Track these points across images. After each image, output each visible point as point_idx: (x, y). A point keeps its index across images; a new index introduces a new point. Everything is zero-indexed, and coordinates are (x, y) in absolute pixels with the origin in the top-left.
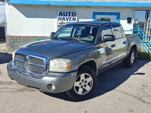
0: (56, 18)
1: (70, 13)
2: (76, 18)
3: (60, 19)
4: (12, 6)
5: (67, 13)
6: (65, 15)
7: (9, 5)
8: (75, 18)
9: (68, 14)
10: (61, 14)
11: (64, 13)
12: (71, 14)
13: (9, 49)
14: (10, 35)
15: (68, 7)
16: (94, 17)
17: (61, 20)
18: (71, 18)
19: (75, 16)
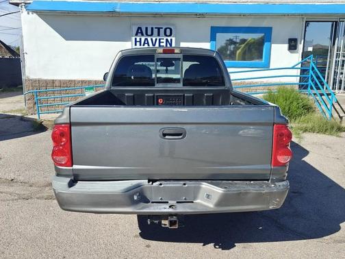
0: (130, 40)
1: (159, 29)
2: (174, 39)
3: (138, 43)
4: (35, 14)
5: (152, 28)
6: (149, 33)
7: (28, 14)
8: (171, 40)
9: (155, 31)
10: (139, 31)
11: (147, 28)
12: (162, 31)
13: (29, 108)
14: (32, 77)
15: (156, 15)
16: (213, 38)
17: (140, 45)
18: (161, 41)
19: (170, 35)
